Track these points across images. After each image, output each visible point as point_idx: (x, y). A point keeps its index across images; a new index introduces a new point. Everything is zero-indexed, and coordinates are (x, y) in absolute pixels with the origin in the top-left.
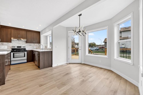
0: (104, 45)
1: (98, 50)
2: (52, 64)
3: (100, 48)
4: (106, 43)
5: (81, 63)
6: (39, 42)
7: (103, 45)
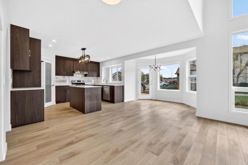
0: (176, 78)
1: (166, 86)
2: (123, 99)
3: (170, 83)
4: (178, 74)
5: (151, 100)
6: (98, 75)
7: (174, 78)
